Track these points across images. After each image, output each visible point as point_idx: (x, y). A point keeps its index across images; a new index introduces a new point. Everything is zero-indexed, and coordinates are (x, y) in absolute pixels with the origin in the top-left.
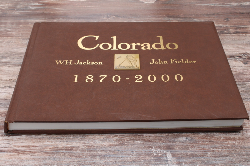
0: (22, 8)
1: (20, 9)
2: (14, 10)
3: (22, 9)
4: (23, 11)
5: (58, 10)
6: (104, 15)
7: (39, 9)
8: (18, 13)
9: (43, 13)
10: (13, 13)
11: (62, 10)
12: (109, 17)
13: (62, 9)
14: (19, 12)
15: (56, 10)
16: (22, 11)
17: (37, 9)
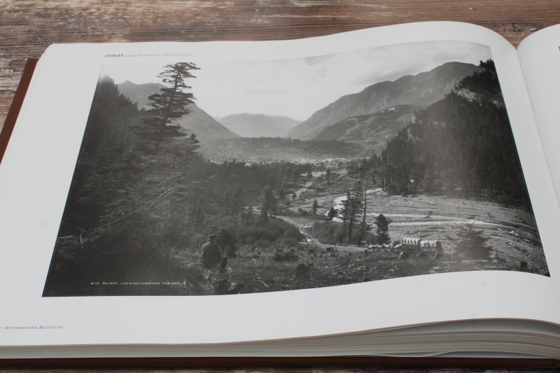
0: (272, 6)
1: (269, 8)
2: (253, 10)
3: (273, 8)
4: (278, 16)
5: (373, 10)
6: (503, 24)
7: (319, 7)
8: (267, 22)
9: (334, 19)
10: (253, 21)
11: (384, 10)
12: (519, 31)
13: (383, 7)
14: (268, 19)
15: (366, 9)
16: (275, 16)
17: (313, 7)
